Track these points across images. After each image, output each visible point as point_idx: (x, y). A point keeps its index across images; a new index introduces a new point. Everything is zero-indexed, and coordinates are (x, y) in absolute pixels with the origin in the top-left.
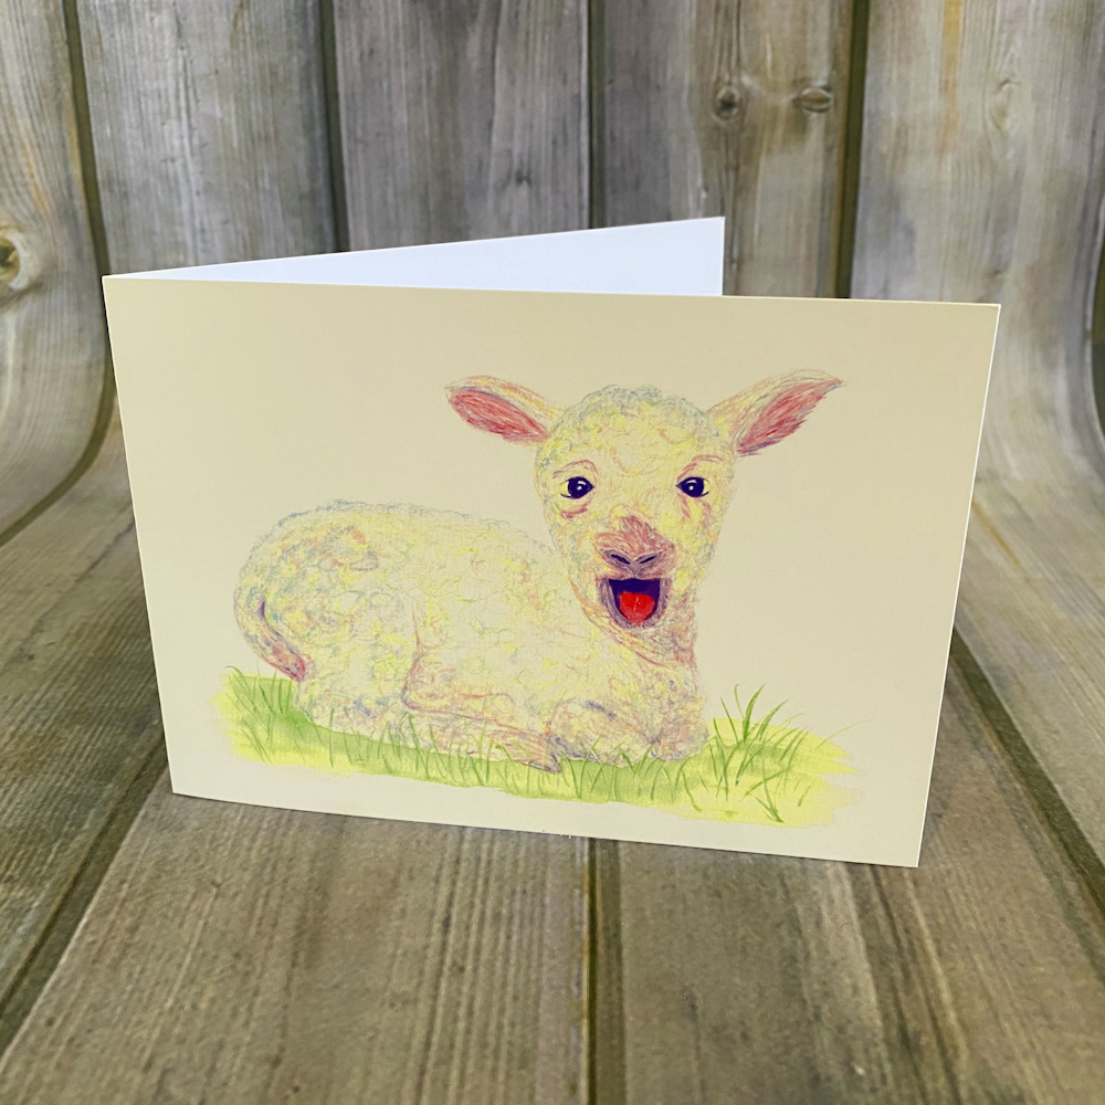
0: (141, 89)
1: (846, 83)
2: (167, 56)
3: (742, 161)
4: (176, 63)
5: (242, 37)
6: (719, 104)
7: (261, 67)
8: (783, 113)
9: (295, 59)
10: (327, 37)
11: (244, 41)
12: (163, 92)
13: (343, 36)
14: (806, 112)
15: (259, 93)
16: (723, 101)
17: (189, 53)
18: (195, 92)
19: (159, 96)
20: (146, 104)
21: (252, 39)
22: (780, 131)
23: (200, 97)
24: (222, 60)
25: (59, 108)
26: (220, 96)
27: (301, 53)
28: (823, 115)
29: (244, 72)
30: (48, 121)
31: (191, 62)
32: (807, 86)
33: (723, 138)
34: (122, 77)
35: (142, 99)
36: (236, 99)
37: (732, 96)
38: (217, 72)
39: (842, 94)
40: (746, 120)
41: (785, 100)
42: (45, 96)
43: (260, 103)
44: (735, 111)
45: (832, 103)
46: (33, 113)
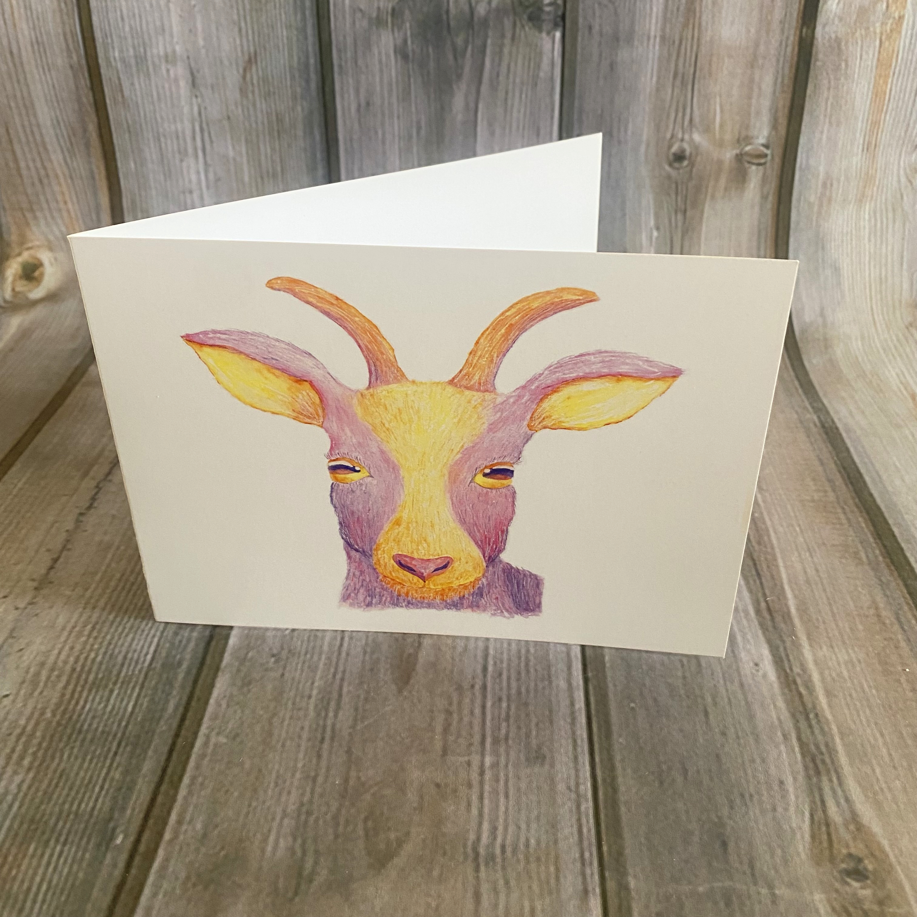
0: (161, 130)
1: (783, 141)
2: (183, 103)
3: (688, 207)
4: (192, 109)
5: (250, 88)
6: (671, 157)
7: (269, 114)
8: (727, 165)
9: (299, 108)
10: (327, 89)
11: (253, 92)
12: (180, 135)
13: (342, 89)
14: (747, 165)
15: (267, 138)
16: (675, 154)
17: (203, 101)
18: (209, 133)
19: (178, 138)
20: (166, 144)
21: (260, 90)
22: (723, 181)
23: (214, 138)
24: (234, 108)
25: (87, 145)
26: (232, 138)
27: (305, 103)
28: (761, 168)
29: (253, 119)
30: (78, 156)
31: (205, 108)
32: (750, 144)
33: (674, 186)
34: (143, 121)
35: (162, 139)
36: (247, 141)
37: (683, 151)
38: (229, 118)
39: (779, 152)
40: (694, 170)
41: (729, 155)
42: (74, 135)
43: (268, 147)
44: (685, 163)
45: (769, 157)
46: (65, 149)
